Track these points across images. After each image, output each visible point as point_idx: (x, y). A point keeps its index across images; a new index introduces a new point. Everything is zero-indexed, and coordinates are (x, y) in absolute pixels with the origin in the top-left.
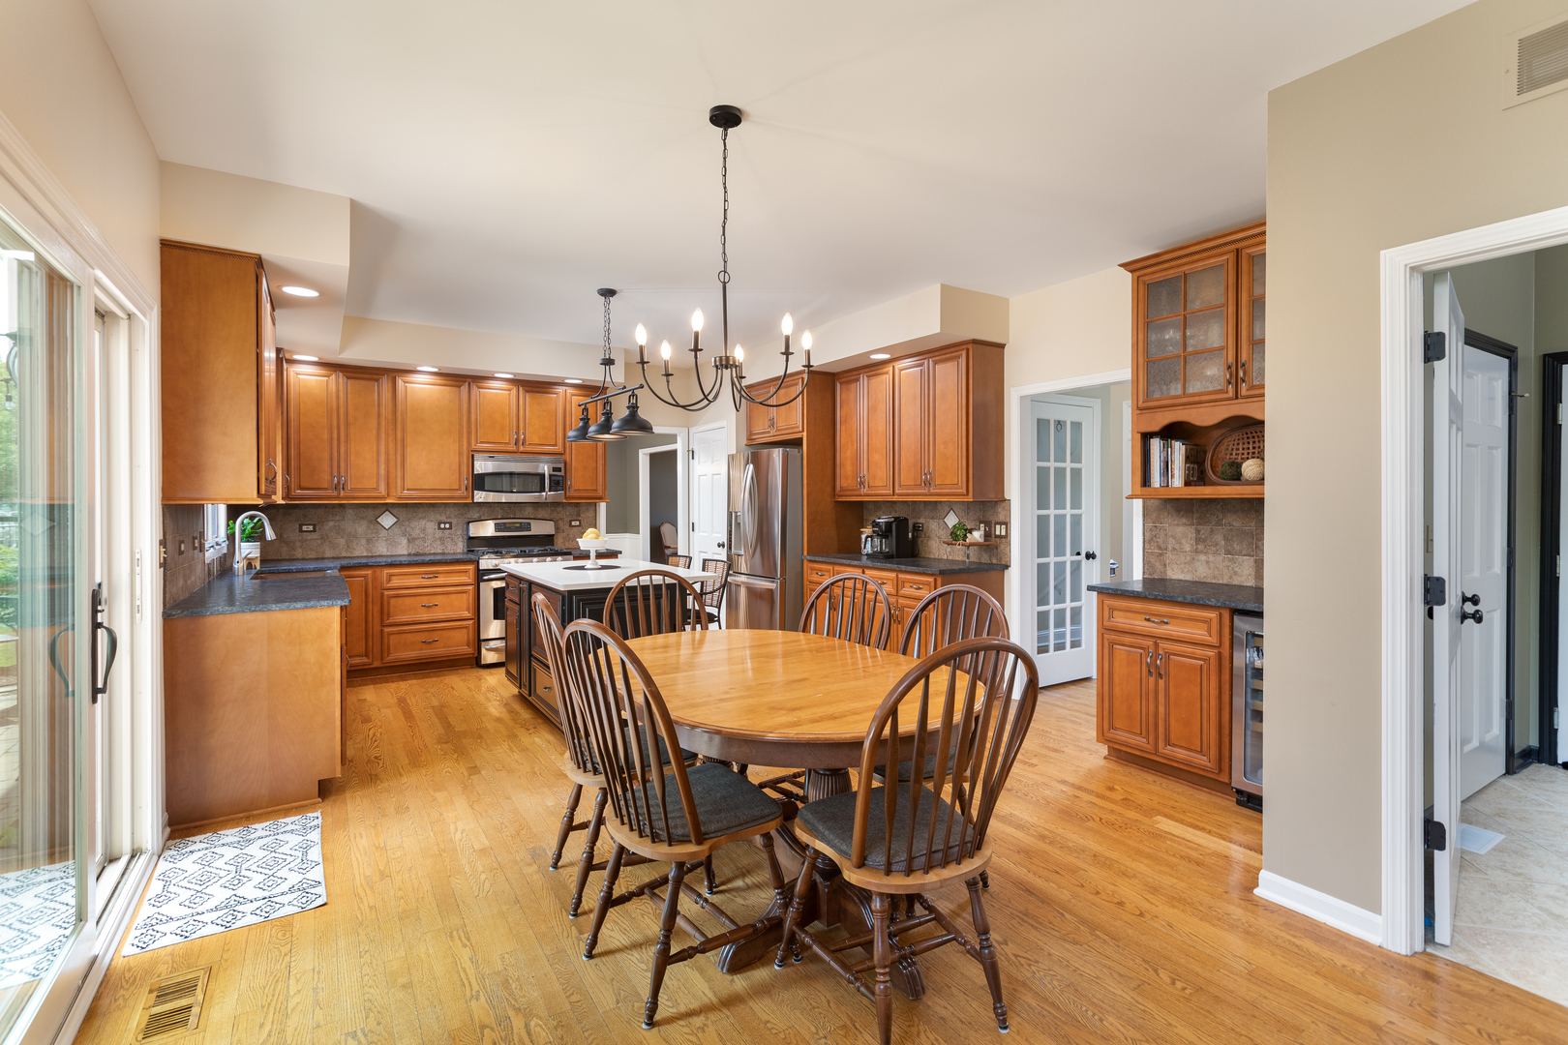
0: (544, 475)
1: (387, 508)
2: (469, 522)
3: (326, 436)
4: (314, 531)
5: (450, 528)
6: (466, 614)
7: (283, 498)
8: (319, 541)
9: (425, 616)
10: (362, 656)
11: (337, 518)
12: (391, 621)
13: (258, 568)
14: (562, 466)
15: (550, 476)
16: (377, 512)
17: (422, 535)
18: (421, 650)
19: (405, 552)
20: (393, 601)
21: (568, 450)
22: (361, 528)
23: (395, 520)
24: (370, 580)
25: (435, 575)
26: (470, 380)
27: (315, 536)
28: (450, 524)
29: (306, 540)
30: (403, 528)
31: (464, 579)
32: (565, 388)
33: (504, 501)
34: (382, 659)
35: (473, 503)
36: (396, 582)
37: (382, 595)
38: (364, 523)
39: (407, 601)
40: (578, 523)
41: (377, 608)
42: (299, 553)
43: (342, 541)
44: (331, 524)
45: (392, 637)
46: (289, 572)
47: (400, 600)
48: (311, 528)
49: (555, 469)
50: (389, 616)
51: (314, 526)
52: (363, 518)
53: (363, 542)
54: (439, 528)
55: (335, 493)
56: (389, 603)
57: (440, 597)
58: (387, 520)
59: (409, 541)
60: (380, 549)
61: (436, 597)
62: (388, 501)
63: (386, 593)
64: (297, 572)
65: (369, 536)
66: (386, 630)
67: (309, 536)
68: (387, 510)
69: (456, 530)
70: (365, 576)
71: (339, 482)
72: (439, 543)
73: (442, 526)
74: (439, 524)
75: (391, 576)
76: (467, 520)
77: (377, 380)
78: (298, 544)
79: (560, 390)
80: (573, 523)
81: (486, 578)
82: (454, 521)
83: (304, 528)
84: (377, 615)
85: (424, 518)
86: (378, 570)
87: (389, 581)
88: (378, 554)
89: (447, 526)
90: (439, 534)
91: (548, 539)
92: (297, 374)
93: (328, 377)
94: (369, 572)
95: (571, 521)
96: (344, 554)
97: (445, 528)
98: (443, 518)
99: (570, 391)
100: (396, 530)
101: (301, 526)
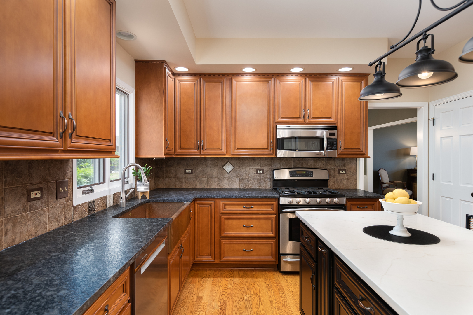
0: (323, 139)
1: (228, 160)
2: (274, 170)
3: (194, 117)
4: (192, 173)
5: (263, 173)
6: (271, 234)
7: (165, 154)
8: (194, 179)
9: (245, 233)
10: (208, 256)
11: (203, 166)
12: (225, 234)
13: (148, 198)
14: (336, 131)
15: (328, 139)
16: (223, 163)
17: (247, 177)
18: (243, 255)
19: (238, 187)
20: (226, 222)
21: (340, 121)
22: (215, 171)
23: (232, 167)
24: (213, 207)
25: (252, 206)
26: (274, 77)
27: (192, 176)
28: (263, 170)
29: (188, 178)
30: (237, 172)
31: (270, 210)
32: (337, 77)
33: (294, 157)
34: (220, 259)
35: (276, 157)
36: (228, 209)
37: (220, 217)
38: (216, 169)
39: (235, 222)
40: (344, 172)
41: (217, 226)
42: (184, 186)
43: (205, 179)
44: (200, 169)
45: (226, 245)
46: (163, 202)
47: (230, 221)
48: (190, 171)
49: (331, 134)
50: (224, 231)
51: (192, 170)
52: (216, 166)
53: (216, 180)
54: (257, 173)
55: (198, 151)
56: (224, 223)
57: (254, 221)
58: (228, 168)
59: (240, 180)
60: (225, 184)
61: (252, 221)
62: (227, 156)
63: (223, 216)
64: (168, 202)
65: (219, 177)
66: (223, 240)
67: (190, 176)
68: (228, 161)
69: (266, 175)
70: (211, 205)
71: (200, 145)
72: (256, 182)
73: (259, 172)
74: (257, 170)
75: (225, 205)
76: (273, 168)
77: (221, 82)
78: (184, 180)
79: (335, 78)
80: (341, 172)
81: (284, 211)
82: (265, 169)
83: (187, 171)
84: (217, 230)
85: (248, 166)
86: (218, 201)
87: (224, 208)
88: (223, 188)
89: (261, 172)
90: (257, 177)
91: (323, 183)
92: (180, 81)
93: (195, 81)
94: (213, 202)
95: (339, 171)
96: (206, 187)
97: (260, 173)
98: (259, 167)
99: (341, 78)
100: (233, 174)
101: (185, 170)
